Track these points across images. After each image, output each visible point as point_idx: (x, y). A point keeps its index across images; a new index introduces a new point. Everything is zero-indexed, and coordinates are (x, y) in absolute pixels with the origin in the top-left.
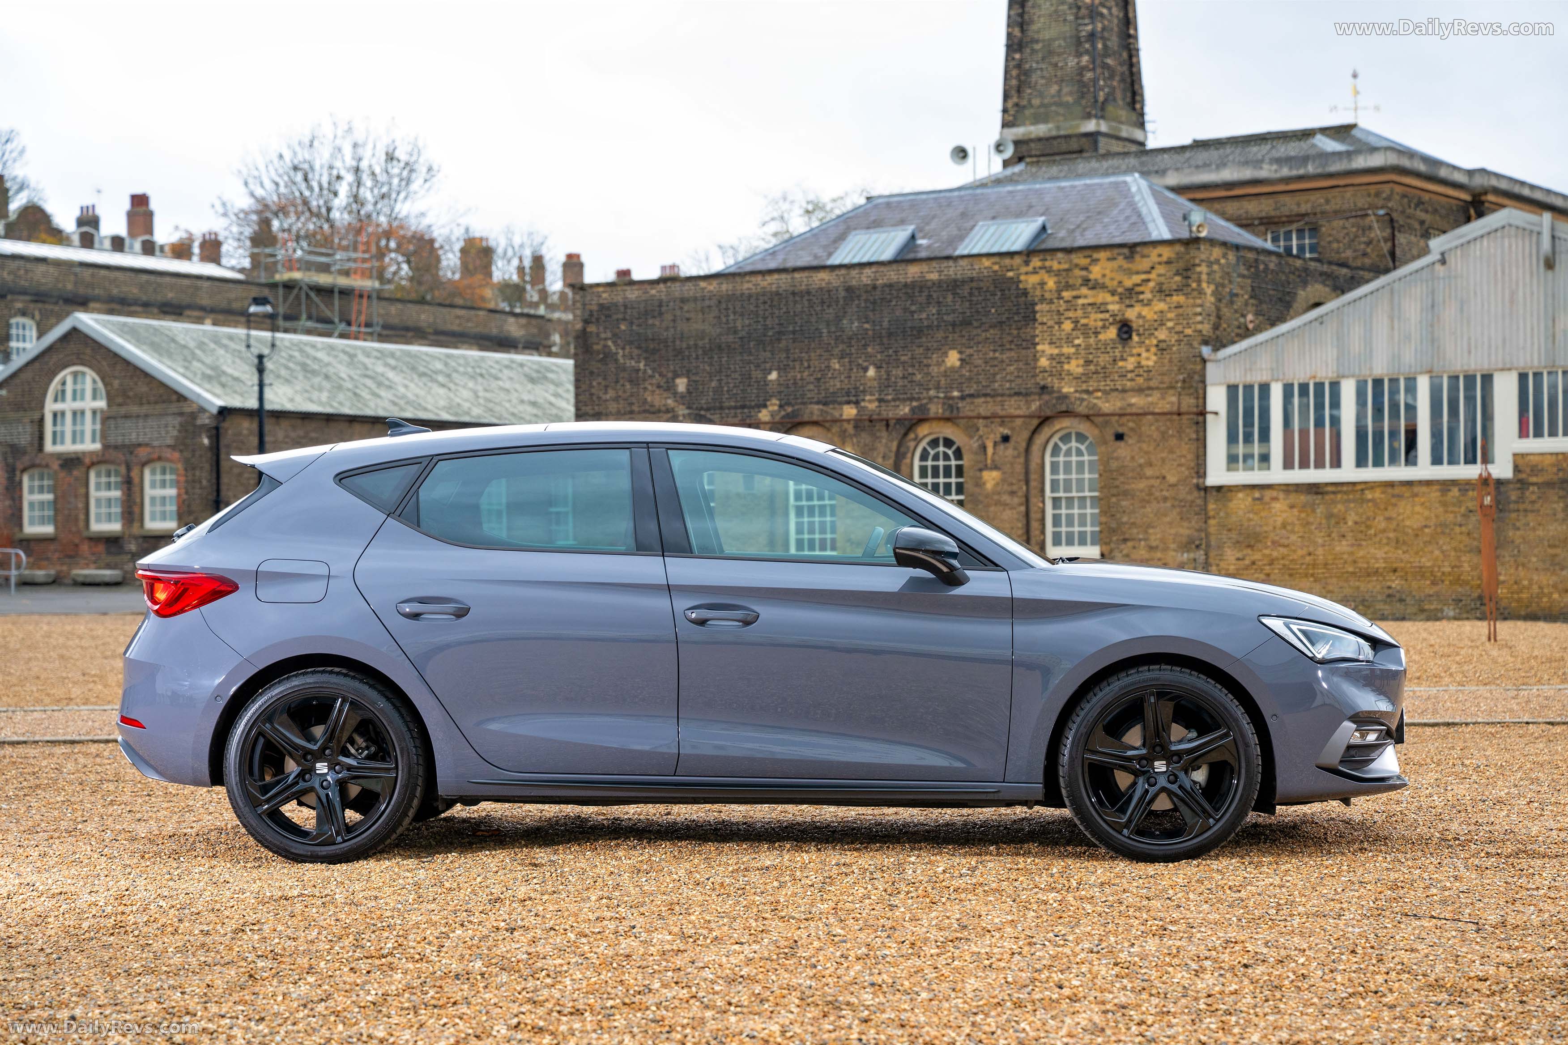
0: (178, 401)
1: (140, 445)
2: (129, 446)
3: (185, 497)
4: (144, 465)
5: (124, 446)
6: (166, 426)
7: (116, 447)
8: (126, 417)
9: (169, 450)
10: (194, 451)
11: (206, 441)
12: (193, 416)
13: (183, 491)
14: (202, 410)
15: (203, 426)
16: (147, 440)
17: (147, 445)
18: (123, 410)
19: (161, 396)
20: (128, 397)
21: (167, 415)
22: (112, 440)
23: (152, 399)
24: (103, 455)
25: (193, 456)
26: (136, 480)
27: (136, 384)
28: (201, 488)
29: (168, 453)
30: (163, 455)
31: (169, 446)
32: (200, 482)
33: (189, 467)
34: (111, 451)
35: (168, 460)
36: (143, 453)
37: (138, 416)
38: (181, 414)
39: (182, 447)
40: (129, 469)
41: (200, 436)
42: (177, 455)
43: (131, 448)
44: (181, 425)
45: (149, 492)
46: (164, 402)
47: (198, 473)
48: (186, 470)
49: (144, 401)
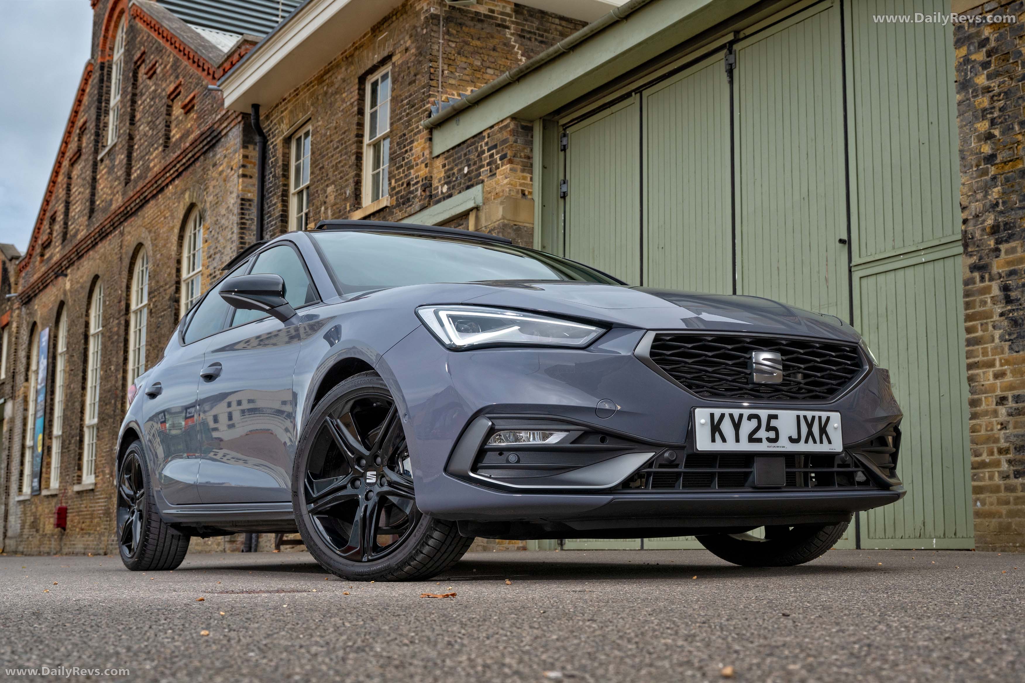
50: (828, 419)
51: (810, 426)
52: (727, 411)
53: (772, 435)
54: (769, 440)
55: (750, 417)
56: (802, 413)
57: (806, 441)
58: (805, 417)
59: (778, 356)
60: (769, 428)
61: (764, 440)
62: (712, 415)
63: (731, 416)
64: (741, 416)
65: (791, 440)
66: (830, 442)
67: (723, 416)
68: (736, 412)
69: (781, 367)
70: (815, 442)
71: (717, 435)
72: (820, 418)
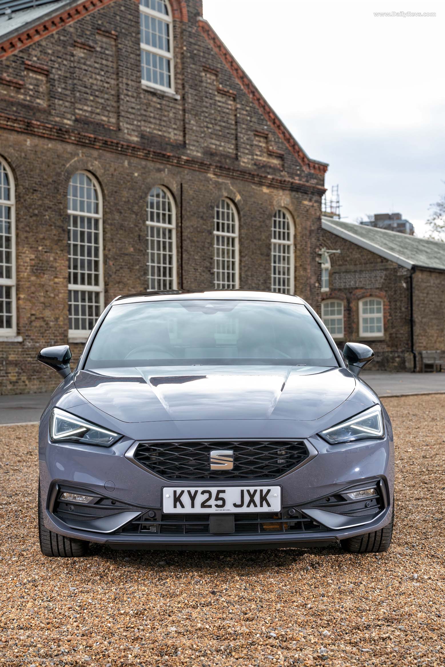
0: (382, 262)
1: (357, 288)
2: (349, 289)
3: (389, 318)
4: (359, 299)
5: (345, 289)
6: (376, 277)
7: (340, 290)
8: (346, 272)
9: (378, 291)
10: (395, 291)
11: (404, 285)
12: (395, 270)
13: (388, 314)
14: (401, 267)
15: (402, 276)
16: (361, 285)
17: (362, 288)
18: (343, 268)
19: (369, 259)
20: (346, 261)
21: (376, 270)
22: (337, 285)
23: (363, 261)
24: (331, 294)
25: (395, 294)
26: (354, 308)
27: (351, 253)
28: (400, 312)
29: (377, 292)
30: (374, 293)
31: (378, 288)
32: (401, 309)
33: (392, 300)
34: (336, 292)
35: (376, 296)
36: (359, 293)
37: (355, 272)
38: (386, 269)
39: (387, 289)
40: (349, 302)
41: (400, 282)
42: (383, 293)
43: (351, 290)
44: (386, 276)
45: (362, 315)
46: (371, 263)
47: (398, 304)
48: (390, 302)
49: (357, 263)
50: (269, 491)
51: (252, 496)
52: (186, 489)
53: (220, 503)
54: (217, 506)
55: (203, 493)
56: (245, 489)
57: (248, 506)
58: (248, 491)
59: (230, 452)
60: (217, 499)
61: (213, 506)
62: (175, 492)
63: (189, 492)
64: (196, 492)
65: (235, 505)
66: (269, 505)
67: (183, 492)
68: (193, 490)
69: (232, 459)
70: (255, 506)
71: (178, 504)
72: (261, 491)
